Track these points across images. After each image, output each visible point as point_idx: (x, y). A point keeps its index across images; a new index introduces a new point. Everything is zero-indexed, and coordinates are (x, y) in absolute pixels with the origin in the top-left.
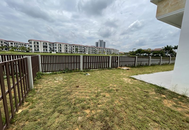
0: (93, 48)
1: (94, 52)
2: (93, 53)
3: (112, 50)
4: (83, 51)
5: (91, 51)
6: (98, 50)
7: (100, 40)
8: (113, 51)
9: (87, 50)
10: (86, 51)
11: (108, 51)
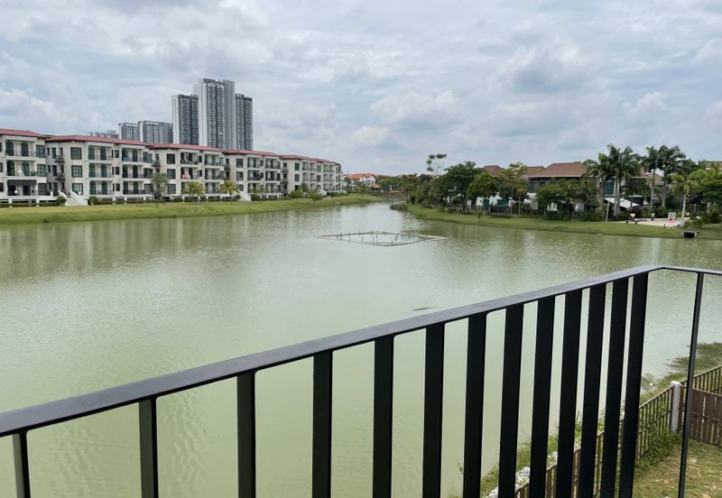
0: (135, 152)
1: (141, 188)
2: (136, 192)
3: (291, 165)
4: (43, 180)
5: (118, 179)
6: (177, 167)
7: (206, 81)
8: (300, 172)
9: (77, 171)
10: (69, 180)
11: (257, 176)
